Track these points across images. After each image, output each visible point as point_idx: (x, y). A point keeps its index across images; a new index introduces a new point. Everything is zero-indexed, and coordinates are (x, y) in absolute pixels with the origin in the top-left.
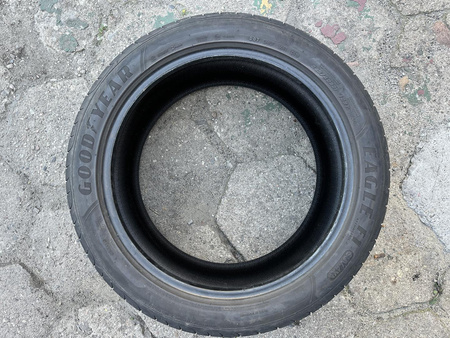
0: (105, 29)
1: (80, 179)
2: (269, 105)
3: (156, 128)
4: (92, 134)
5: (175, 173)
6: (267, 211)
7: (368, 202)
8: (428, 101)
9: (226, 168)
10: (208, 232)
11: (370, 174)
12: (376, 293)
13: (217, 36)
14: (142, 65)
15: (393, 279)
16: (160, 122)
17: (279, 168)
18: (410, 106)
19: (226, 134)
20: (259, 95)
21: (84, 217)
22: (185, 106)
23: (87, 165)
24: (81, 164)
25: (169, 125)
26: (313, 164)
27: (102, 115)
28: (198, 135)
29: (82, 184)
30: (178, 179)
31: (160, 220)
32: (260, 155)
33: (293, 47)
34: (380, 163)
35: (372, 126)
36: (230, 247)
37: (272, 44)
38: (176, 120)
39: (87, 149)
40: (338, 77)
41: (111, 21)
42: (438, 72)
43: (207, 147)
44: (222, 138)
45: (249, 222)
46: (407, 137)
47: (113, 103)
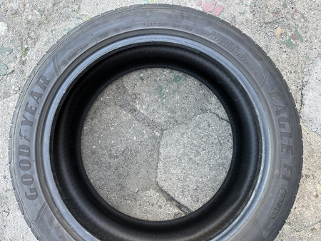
0: (27, 49)
1: (25, 187)
2: (176, 78)
3: (89, 120)
4: (26, 143)
5: (113, 152)
6: (198, 164)
7: (286, 141)
8: (302, 42)
9: (155, 137)
10: (153, 195)
11: (281, 115)
12: (304, 209)
13: (116, 30)
14: (56, 72)
15: (315, 194)
16: (91, 114)
17: (198, 126)
18: (289, 50)
19: (147, 109)
20: (167, 72)
21: (36, 221)
22: (108, 95)
23: (28, 172)
24: (23, 173)
25: (99, 114)
26: (225, 116)
27: (31, 124)
28: (125, 116)
29: (28, 191)
30: (117, 157)
31: (110, 196)
32: (180, 120)
33: (185, 22)
34: (287, 104)
35: (271, 74)
36: (175, 203)
37: (167, 25)
38: (103, 109)
39: (25, 158)
40: (230, 38)
41: (30, 42)
42: (303, 17)
43: (135, 124)
44: (146, 113)
45: (185, 178)
46: (293, 75)
47: (39, 111)
